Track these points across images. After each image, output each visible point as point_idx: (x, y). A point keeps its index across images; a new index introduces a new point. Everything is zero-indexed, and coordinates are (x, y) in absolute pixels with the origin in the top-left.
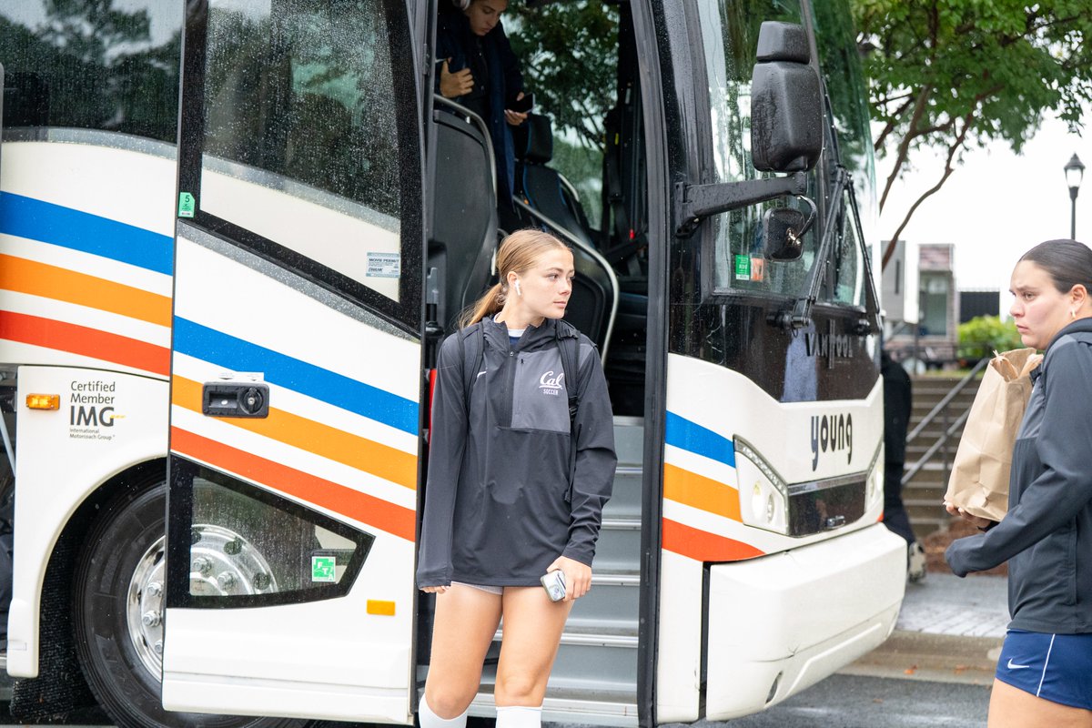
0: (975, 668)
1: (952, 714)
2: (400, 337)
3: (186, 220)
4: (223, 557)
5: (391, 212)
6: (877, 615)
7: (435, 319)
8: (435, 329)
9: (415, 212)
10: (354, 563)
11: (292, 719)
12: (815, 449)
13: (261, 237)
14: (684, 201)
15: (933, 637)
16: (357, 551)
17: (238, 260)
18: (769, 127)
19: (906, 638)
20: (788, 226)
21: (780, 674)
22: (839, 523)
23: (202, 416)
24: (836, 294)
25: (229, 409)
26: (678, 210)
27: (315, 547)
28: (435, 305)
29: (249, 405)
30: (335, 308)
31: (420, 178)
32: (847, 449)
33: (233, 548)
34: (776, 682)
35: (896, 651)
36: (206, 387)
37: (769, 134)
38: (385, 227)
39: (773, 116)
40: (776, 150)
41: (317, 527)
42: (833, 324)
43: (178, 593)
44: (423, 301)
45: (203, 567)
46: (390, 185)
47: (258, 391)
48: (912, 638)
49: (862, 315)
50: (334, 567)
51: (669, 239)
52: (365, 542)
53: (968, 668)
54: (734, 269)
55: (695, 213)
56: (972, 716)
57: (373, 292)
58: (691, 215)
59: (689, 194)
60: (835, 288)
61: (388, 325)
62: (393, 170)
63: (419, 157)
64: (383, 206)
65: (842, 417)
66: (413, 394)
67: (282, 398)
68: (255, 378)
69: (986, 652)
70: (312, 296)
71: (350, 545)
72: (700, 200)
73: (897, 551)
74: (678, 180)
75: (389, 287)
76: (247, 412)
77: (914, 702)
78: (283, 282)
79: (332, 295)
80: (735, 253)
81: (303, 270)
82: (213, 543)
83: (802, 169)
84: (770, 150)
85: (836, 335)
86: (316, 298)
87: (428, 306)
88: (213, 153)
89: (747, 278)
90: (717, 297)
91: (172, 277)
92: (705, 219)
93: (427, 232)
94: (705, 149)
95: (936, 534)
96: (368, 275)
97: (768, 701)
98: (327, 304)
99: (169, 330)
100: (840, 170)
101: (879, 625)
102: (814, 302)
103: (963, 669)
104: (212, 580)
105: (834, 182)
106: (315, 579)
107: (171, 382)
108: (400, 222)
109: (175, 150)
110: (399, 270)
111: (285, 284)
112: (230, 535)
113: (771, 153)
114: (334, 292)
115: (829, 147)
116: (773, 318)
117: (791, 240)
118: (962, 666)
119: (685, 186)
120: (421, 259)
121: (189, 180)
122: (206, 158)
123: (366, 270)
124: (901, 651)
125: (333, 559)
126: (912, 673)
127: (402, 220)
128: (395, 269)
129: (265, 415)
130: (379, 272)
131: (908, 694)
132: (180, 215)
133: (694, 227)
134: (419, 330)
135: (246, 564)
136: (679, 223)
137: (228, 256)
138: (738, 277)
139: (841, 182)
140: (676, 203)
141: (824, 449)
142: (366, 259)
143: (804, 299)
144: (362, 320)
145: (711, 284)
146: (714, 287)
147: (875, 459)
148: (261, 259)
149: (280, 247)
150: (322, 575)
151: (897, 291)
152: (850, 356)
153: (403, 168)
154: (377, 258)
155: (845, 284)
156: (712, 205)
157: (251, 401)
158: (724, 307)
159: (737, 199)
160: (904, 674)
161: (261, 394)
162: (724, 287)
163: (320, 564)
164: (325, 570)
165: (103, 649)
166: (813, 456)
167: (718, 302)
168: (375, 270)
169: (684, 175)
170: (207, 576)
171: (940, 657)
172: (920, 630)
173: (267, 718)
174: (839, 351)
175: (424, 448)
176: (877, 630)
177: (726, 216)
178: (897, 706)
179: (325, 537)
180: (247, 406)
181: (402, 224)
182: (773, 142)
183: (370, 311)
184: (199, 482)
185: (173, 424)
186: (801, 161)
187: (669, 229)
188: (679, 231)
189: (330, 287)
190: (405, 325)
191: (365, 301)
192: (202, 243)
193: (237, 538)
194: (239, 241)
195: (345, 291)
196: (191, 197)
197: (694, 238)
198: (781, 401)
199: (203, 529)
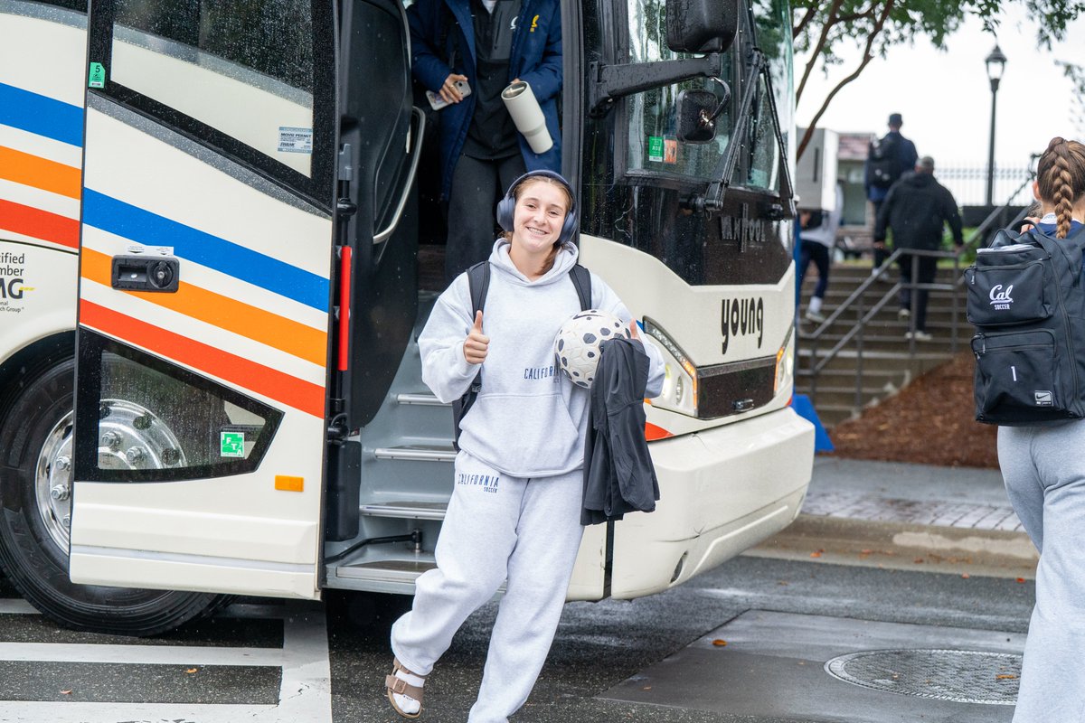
0: (880, 552)
1: (856, 597)
2: (311, 213)
3: (97, 90)
4: (133, 432)
5: (304, 87)
6: (782, 498)
7: (347, 195)
8: (347, 206)
9: (328, 87)
10: (262, 440)
11: (201, 593)
12: (725, 332)
13: (172, 109)
14: (599, 81)
15: (840, 521)
16: (266, 426)
17: (147, 132)
18: (684, 7)
19: (814, 523)
20: (700, 107)
21: (685, 554)
22: (747, 406)
23: (111, 289)
24: (750, 178)
25: (139, 283)
26: (593, 90)
27: (225, 423)
28: (348, 182)
29: (158, 279)
30: (246, 182)
31: (333, 52)
32: (757, 333)
33: (142, 424)
34: (681, 562)
35: (803, 535)
36: (115, 260)
37: (684, 14)
38: (298, 101)
40: (690, 30)
41: (226, 403)
42: (746, 207)
43: (86, 467)
44: (335, 178)
45: (111, 441)
46: (303, 60)
47: (168, 265)
48: (819, 521)
49: (775, 200)
50: (242, 443)
51: (582, 119)
52: (274, 418)
53: (874, 553)
54: (647, 150)
55: (609, 93)
56: (875, 599)
57: (285, 167)
58: (606, 95)
59: (604, 73)
60: (749, 172)
61: (300, 200)
62: (306, 43)
63: (333, 31)
64: (296, 80)
65: (753, 300)
66: (324, 270)
67: (192, 273)
68: (168, 252)
69: (892, 537)
70: (222, 170)
71: (259, 421)
72: (614, 79)
73: (805, 435)
74: (593, 59)
75: (301, 162)
76: (157, 286)
77: (818, 584)
78: (194, 155)
79: (243, 169)
80: (648, 134)
81: (214, 143)
82: (122, 418)
83: (716, 50)
84: (685, 31)
85: (749, 219)
86: (227, 172)
87: (340, 182)
88: (123, 23)
89: (660, 160)
90: (629, 178)
91: (81, 149)
92: (620, 98)
93: (340, 107)
94: (620, 29)
95: (848, 421)
96: (280, 150)
97: (672, 580)
98: (238, 179)
99: (78, 202)
100: (756, 54)
101: (786, 508)
102: (727, 185)
103: (868, 553)
104: (121, 455)
105: (749, 65)
106: (223, 454)
107: (80, 255)
108: (311, 96)
109: (85, 19)
110: (311, 145)
111: (196, 157)
112: (139, 410)
113: (686, 34)
114: (246, 167)
115: (746, 30)
116: (685, 200)
117: (704, 122)
118: (867, 550)
119: (600, 66)
120: (333, 134)
121: (100, 51)
122: (117, 28)
123: (278, 146)
124: (808, 534)
125: (241, 435)
126: (819, 556)
127: (315, 94)
128: (307, 144)
129: (175, 290)
130: (291, 147)
131: (813, 577)
132: (91, 85)
133: (608, 107)
134: (331, 207)
135: (155, 438)
136: (593, 103)
137: (138, 128)
138: (651, 158)
139: (757, 65)
140: (591, 82)
141: (734, 333)
142: (278, 133)
143: (717, 182)
144: (273, 195)
145: (624, 165)
146: (627, 168)
147: (785, 343)
148: (172, 132)
149: (191, 120)
150: (230, 450)
151: (815, 179)
152: (763, 240)
153: (316, 42)
154: (289, 132)
155: (759, 168)
156: (626, 85)
157: (161, 275)
158: (637, 188)
159: (650, 79)
160: (810, 557)
161: (171, 268)
162: (637, 168)
163: (228, 440)
164: (234, 445)
165: (11, 522)
166: (723, 339)
167: (631, 183)
168: (287, 144)
169: (599, 54)
170: (117, 451)
171: (847, 541)
172: (828, 514)
173: (176, 592)
174: (752, 235)
175: (335, 325)
176: (784, 513)
177: (640, 99)
178: (802, 589)
179: (233, 412)
180: (157, 280)
181: (315, 99)
182: (688, 23)
183: (282, 186)
184: (108, 357)
185: (82, 297)
186: (716, 42)
187: (583, 108)
188: (593, 111)
189: (240, 161)
190: (316, 201)
191: (277, 177)
192: (111, 114)
193: (146, 413)
194: (152, 113)
195: (256, 165)
196: (101, 68)
197: (608, 118)
198: (691, 284)
199: (112, 403)
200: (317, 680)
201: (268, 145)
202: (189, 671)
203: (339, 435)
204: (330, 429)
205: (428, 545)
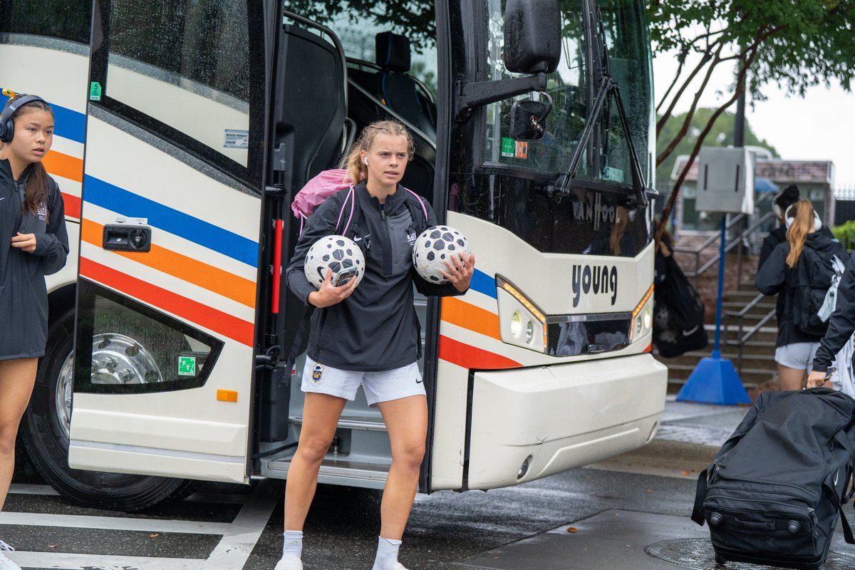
2: (246, 193)
3: (95, 102)
4: (125, 358)
5: (243, 99)
7: (282, 182)
8: (278, 189)
9: (260, 99)
10: (208, 363)
13: (148, 116)
14: (461, 95)
16: (211, 352)
17: (131, 133)
18: (517, 38)
20: (532, 114)
21: (530, 456)
23: (102, 249)
24: (603, 174)
25: (123, 245)
26: (457, 103)
27: (186, 349)
28: (283, 172)
29: (133, 241)
30: (200, 171)
31: (264, 74)
32: (611, 293)
33: (131, 352)
34: (526, 462)
36: (106, 228)
37: (517, 43)
38: (236, 108)
39: (520, 30)
40: (521, 56)
42: (599, 196)
43: (84, 383)
44: (265, 167)
45: (108, 364)
46: (242, 79)
47: (143, 232)
49: (631, 192)
50: (194, 365)
51: (450, 124)
52: (217, 346)
54: (501, 149)
55: (468, 104)
57: (228, 159)
58: (465, 105)
59: (464, 89)
60: (603, 169)
61: (238, 184)
62: (245, 67)
64: (237, 93)
65: (606, 268)
66: (253, 235)
67: (161, 238)
68: (142, 222)
70: (183, 161)
71: (206, 349)
72: (472, 93)
74: (458, 79)
75: (240, 156)
76: (134, 247)
77: (677, 493)
78: (163, 150)
79: (198, 161)
80: (504, 136)
81: (178, 142)
82: (118, 348)
83: (543, 71)
84: (518, 56)
85: (602, 206)
86: (186, 163)
87: (277, 172)
88: (116, 51)
89: (512, 155)
90: (485, 168)
91: (83, 145)
92: (478, 108)
94: (480, 56)
96: (225, 146)
97: (520, 477)
98: (194, 168)
99: (80, 184)
101: (637, 429)
102: (574, 177)
104: (116, 375)
105: (599, 87)
106: (180, 373)
107: (80, 223)
108: (248, 106)
109: (88, 49)
110: (247, 143)
111: (164, 151)
112: (129, 342)
113: (519, 58)
114: (200, 159)
116: (539, 188)
117: (534, 125)
119: (462, 83)
120: (263, 135)
121: (98, 73)
122: (112, 56)
123: (223, 143)
125: (193, 359)
126: (689, 474)
127: (250, 105)
128: (243, 142)
129: (147, 250)
130: (232, 144)
132: (91, 99)
133: (468, 115)
134: (260, 188)
136: (457, 112)
137: (124, 130)
138: (504, 154)
140: (456, 96)
142: (224, 134)
143: (564, 174)
144: (219, 180)
145: (481, 159)
146: (483, 161)
147: (642, 304)
148: (147, 133)
149: (161, 124)
150: (186, 370)
152: (617, 222)
153: (252, 66)
154: (232, 133)
156: (479, 98)
157: (138, 239)
158: (493, 176)
160: (683, 475)
161: (145, 233)
162: (494, 162)
163: (184, 363)
164: (188, 367)
165: (38, 425)
166: (575, 295)
167: (487, 172)
168: (230, 142)
169: (464, 75)
170: (113, 372)
172: (703, 443)
174: (605, 217)
176: (635, 433)
178: (662, 496)
180: (135, 243)
181: (250, 108)
182: (520, 50)
183: (225, 173)
184: (101, 302)
185: (81, 255)
186: (542, 65)
187: (450, 116)
188: (457, 118)
189: (197, 155)
190: (250, 185)
191: (222, 166)
192: (105, 120)
193: (136, 344)
194: (133, 119)
195: (207, 158)
196: (99, 85)
197: (469, 124)
198: (542, 251)
199: (112, 336)
200: (244, 544)
201: (216, 142)
202: (152, 536)
203: (270, 361)
204: (258, 356)
205: (344, 449)
